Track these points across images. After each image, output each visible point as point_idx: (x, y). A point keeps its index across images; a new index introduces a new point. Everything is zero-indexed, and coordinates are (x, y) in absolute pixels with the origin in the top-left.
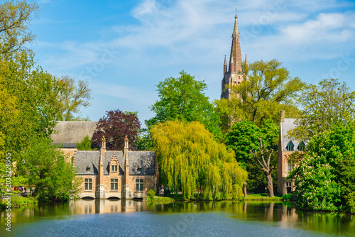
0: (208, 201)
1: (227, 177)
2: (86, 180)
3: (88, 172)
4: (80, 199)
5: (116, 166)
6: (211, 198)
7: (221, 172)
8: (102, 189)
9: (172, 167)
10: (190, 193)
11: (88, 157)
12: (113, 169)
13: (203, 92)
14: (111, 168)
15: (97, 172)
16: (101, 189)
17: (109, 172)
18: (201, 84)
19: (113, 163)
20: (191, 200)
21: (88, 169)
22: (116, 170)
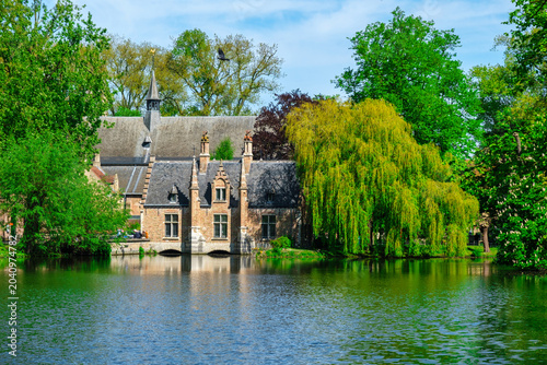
0: (393, 258)
1: (433, 210)
2: (168, 217)
3: (173, 203)
4: (155, 253)
5: (224, 190)
6: (399, 253)
7: (421, 201)
8: (196, 235)
9: (321, 190)
10: (356, 242)
11: (175, 172)
12: (219, 197)
13: (452, 53)
14: (214, 193)
15: (185, 202)
16: (193, 234)
17: (209, 201)
18: (447, 36)
19: (218, 184)
20: (361, 257)
21: (171, 196)
22: (224, 198)
